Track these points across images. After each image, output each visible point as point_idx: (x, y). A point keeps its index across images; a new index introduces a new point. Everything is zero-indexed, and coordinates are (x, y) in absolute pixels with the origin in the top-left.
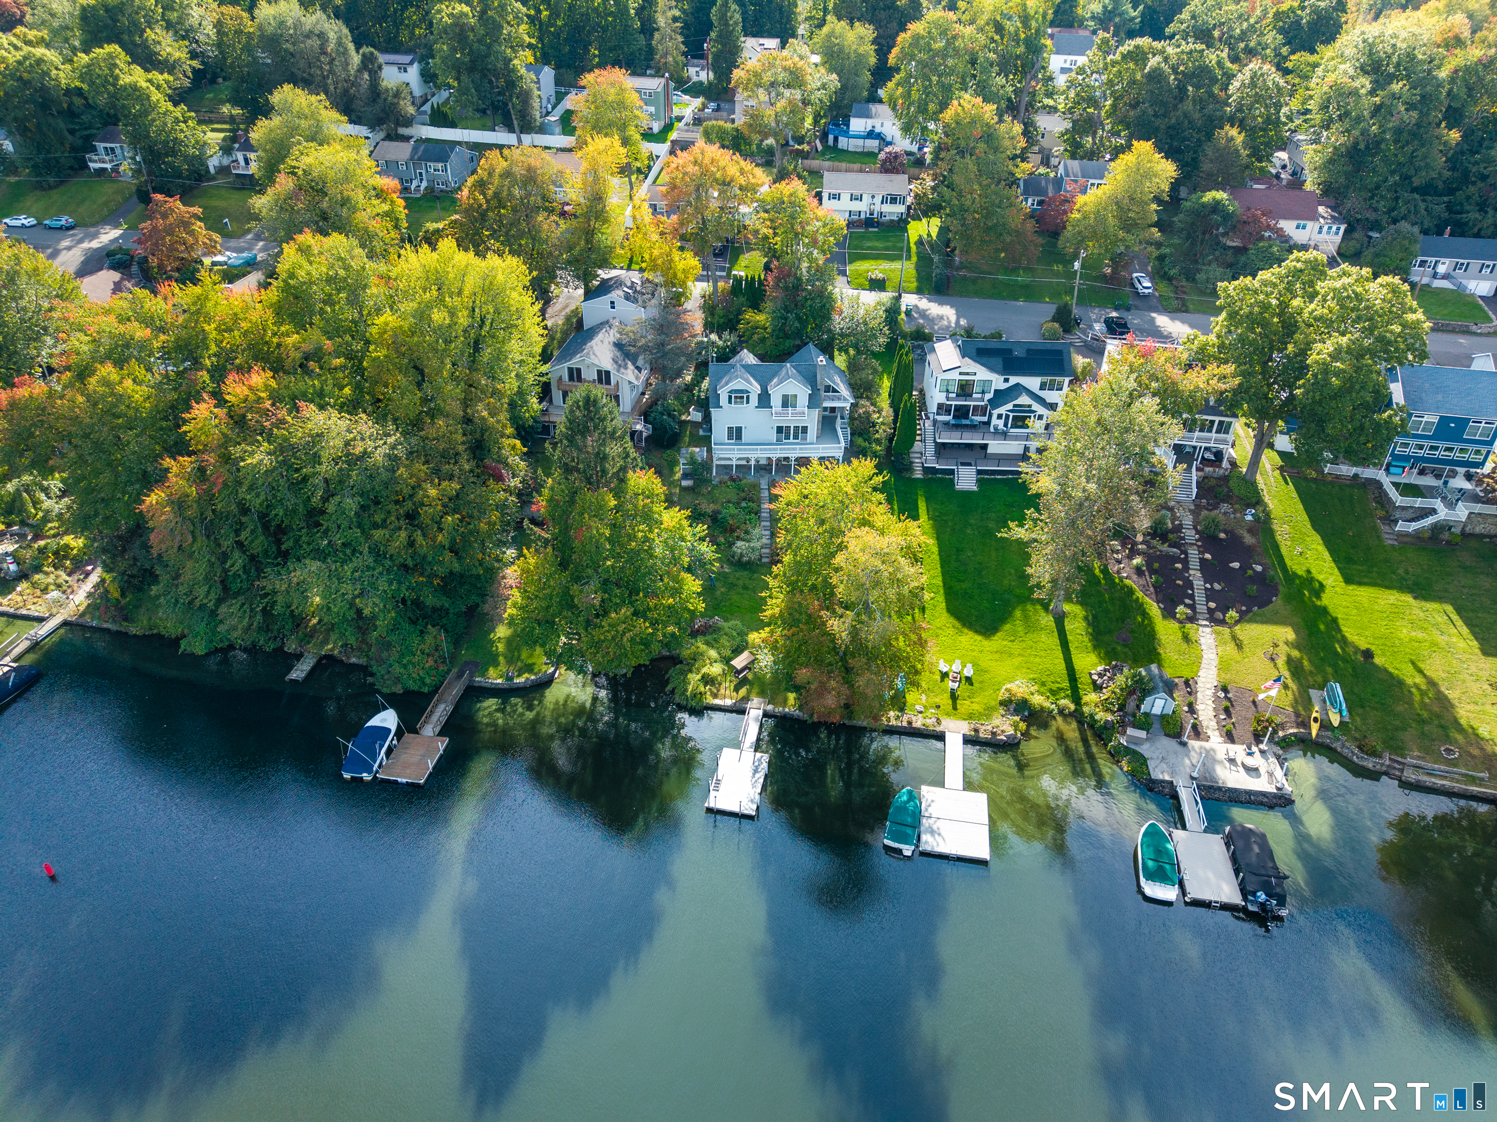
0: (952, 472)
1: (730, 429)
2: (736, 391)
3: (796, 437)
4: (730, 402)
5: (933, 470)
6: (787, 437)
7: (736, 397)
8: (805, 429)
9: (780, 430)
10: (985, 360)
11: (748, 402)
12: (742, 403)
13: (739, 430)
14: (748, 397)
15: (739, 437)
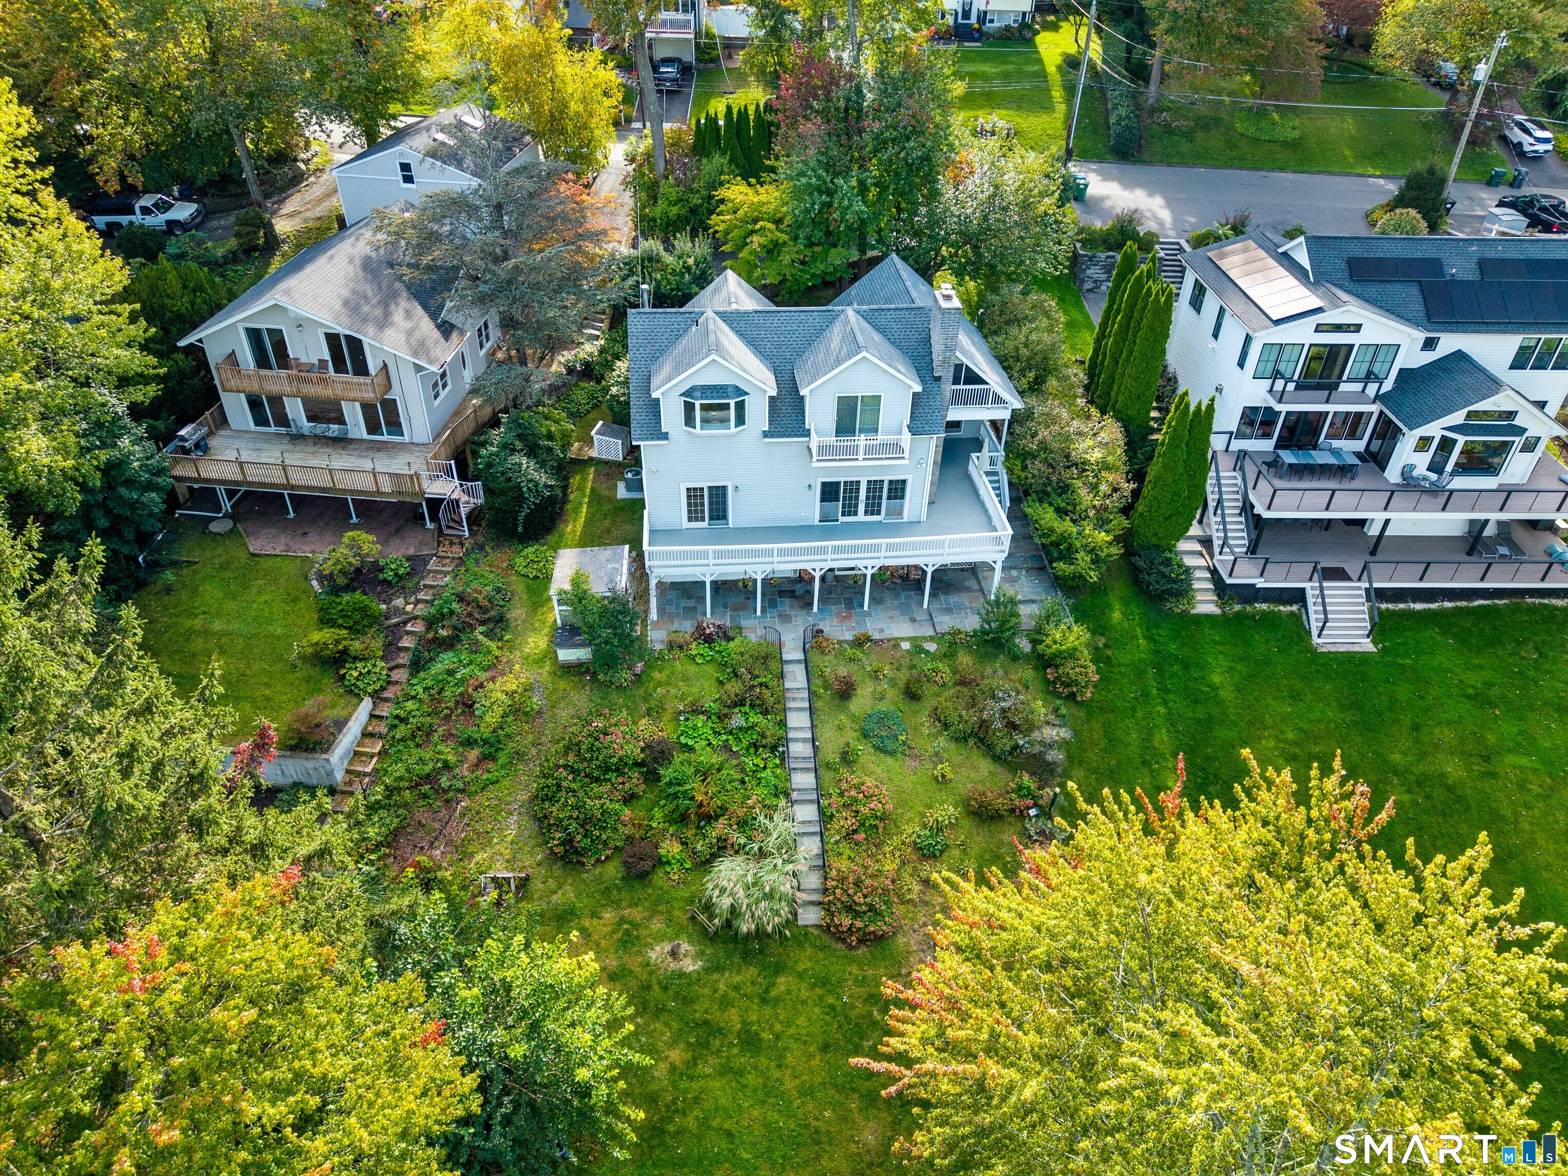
0: (1299, 596)
1: (694, 495)
2: (707, 390)
3: (873, 508)
4: (689, 420)
5: (1249, 594)
6: (850, 510)
7: (704, 408)
8: (898, 489)
9: (829, 492)
10: (1373, 290)
11: (740, 421)
12: (725, 421)
13: (719, 495)
14: (740, 406)
15: (719, 512)
